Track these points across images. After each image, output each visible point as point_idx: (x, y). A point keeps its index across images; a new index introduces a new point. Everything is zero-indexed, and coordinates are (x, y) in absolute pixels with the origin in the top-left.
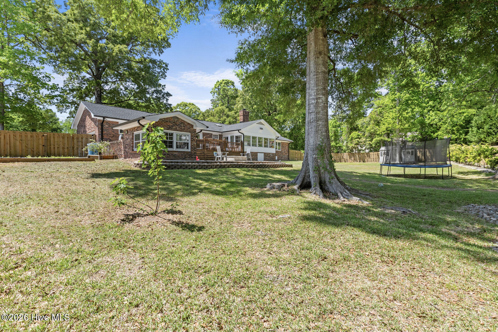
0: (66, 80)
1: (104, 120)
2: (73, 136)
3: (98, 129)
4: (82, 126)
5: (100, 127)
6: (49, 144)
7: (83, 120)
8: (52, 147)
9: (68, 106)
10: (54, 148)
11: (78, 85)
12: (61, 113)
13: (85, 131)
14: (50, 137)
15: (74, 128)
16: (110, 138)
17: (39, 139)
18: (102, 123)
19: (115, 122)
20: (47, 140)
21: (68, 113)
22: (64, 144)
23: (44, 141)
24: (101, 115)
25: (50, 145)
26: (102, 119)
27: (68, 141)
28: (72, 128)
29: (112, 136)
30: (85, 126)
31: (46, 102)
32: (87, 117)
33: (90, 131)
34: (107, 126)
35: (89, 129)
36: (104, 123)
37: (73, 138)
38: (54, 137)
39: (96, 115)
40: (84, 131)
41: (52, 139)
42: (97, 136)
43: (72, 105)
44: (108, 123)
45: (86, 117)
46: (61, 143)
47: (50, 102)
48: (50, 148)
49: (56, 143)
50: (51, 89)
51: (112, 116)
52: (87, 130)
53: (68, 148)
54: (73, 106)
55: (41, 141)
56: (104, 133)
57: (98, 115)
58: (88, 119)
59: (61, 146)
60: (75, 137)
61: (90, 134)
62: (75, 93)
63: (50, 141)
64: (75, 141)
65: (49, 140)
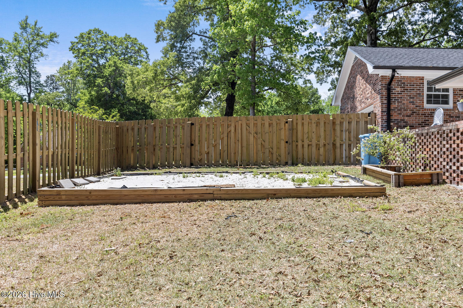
0: (327, 31)
1: (393, 76)
2: (334, 119)
3: (382, 98)
4: (348, 98)
5: (385, 93)
6: (294, 139)
7: (351, 86)
8: (300, 144)
9: (330, 71)
10: (303, 146)
11: (343, 35)
12: (322, 83)
13: (354, 108)
14: (297, 124)
15: (337, 104)
16: (406, 119)
17: (280, 130)
18: (390, 84)
19: (416, 78)
20: (292, 129)
21: (330, 82)
22: (319, 137)
23: (287, 133)
24: (388, 65)
25: (297, 142)
26: (388, 73)
27: (325, 131)
28: (333, 104)
29: (409, 112)
30: (354, 98)
31: (303, 69)
32: (358, 76)
33: (363, 105)
34: (399, 89)
35: (361, 102)
36: (393, 83)
37: (334, 123)
38: (303, 124)
39: (377, 64)
40: (351, 108)
41: (300, 127)
42: (379, 116)
43: (334, 69)
44: (403, 82)
45: (355, 78)
46: (314, 136)
47: (308, 68)
48: (297, 146)
49: (306, 136)
50: (307, 42)
51: (411, 64)
52: (358, 104)
53: (325, 145)
54: (336, 70)
55: (283, 132)
56: (393, 106)
57: (382, 64)
58: (360, 80)
59: (314, 142)
60: (338, 122)
61: (363, 111)
62: (339, 48)
63: (297, 133)
64: (338, 128)
65: (295, 131)
